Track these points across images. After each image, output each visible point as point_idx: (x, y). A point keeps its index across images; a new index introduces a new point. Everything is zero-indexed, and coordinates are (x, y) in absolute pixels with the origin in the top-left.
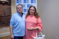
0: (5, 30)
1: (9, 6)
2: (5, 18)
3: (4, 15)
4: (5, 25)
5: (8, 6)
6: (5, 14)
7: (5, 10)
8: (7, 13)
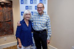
0: (5, 40)
1: (10, 8)
2: (5, 24)
3: (3, 20)
4: (5, 33)
5: (8, 8)
6: (5, 19)
7: (5, 14)
8: (7, 18)
